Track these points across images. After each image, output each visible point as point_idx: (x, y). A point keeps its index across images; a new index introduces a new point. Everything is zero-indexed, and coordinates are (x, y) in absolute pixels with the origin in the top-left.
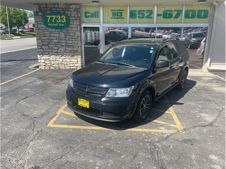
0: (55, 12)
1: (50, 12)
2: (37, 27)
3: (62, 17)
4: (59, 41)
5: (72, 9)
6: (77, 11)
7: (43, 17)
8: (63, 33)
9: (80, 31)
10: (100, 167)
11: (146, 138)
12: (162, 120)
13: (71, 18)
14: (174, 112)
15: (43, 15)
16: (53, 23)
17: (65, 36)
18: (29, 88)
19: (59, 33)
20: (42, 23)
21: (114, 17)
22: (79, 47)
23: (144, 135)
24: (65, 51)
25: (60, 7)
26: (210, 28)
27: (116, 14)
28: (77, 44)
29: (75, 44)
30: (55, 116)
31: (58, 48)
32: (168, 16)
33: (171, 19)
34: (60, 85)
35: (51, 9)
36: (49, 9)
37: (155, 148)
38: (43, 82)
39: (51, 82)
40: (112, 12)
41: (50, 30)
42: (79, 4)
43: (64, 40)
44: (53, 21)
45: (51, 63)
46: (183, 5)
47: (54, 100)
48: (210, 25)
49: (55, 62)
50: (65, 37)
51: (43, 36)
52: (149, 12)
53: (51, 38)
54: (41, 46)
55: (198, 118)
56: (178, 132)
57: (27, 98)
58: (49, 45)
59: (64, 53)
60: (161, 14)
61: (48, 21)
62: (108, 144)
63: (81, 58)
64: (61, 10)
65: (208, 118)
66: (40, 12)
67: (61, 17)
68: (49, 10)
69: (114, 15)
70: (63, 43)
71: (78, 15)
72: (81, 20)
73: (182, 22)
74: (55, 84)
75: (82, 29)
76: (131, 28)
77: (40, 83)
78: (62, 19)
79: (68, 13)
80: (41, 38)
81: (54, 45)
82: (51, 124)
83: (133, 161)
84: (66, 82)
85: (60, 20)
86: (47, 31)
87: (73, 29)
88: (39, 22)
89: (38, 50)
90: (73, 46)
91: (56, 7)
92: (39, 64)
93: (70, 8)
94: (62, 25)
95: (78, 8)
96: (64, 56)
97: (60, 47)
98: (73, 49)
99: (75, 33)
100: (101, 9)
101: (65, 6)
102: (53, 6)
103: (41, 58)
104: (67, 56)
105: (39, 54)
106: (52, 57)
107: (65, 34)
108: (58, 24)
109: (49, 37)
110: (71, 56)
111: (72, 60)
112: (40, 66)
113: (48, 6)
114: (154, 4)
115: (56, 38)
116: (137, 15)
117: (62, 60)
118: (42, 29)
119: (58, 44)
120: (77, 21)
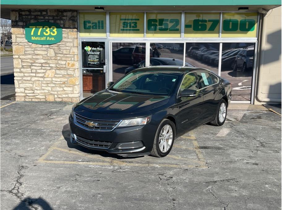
0: (42, 21)
1: (35, 21)
2: (15, 42)
4: (46, 61)
5: (66, 17)
6: (74, 21)
8: (52, 50)
13: (64, 30)
16: (39, 36)
17: (56, 53)
19: (47, 51)
20: (24, 36)
21: (125, 29)
22: (75, 69)
24: (55, 76)
25: (49, 14)
27: (128, 25)
28: (73, 65)
30: (46, 152)
31: (44, 71)
32: (200, 27)
33: (205, 31)
35: (37, 17)
36: (33, 17)
40: (124, 21)
41: (34, 46)
42: (76, 11)
43: (53, 59)
44: (39, 34)
45: (34, 93)
46: (220, 13)
48: (258, 40)
49: (38, 92)
50: (56, 56)
52: (174, 22)
53: (34, 57)
54: (20, 69)
58: (33, 67)
59: (53, 79)
60: (191, 25)
61: (32, 34)
66: (20, 22)
68: (33, 19)
69: (125, 26)
70: (53, 64)
71: (75, 25)
73: (220, 37)
75: (80, 45)
76: (150, 43)
79: (60, 23)
80: (21, 57)
81: (39, 66)
82: (42, 161)
85: (49, 32)
86: (29, 47)
87: (68, 44)
88: (19, 34)
89: (15, 74)
90: (66, 69)
91: (43, 14)
92: (16, 94)
93: (64, 17)
94: (51, 40)
95: (74, 16)
96: (54, 82)
97: (48, 70)
98: (67, 72)
99: (70, 50)
100: (108, 17)
101: (57, 14)
102: (39, 13)
103: (19, 86)
104: (57, 83)
105: (16, 80)
106: (35, 84)
107: (56, 52)
108: (45, 38)
109: (31, 56)
110: (63, 82)
111: (65, 89)
112: (18, 97)
113: (32, 14)
114: (181, 12)
115: (43, 56)
116: (158, 25)
117: (50, 89)
118: (22, 44)
119: (45, 65)
120: (73, 33)
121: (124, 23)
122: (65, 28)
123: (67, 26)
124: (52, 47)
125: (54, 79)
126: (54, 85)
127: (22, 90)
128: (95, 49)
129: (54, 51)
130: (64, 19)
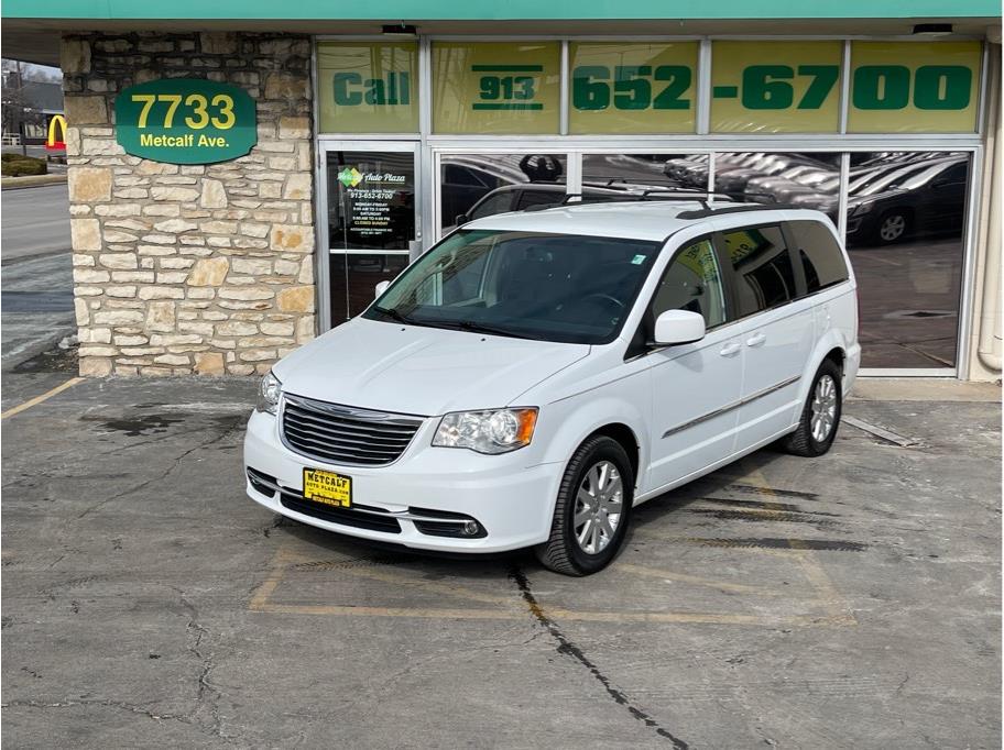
0: (179, 74)
1: (154, 77)
2: (80, 156)
3: (215, 102)
4: (194, 226)
5: (271, 59)
6: (298, 74)
7: (112, 101)
8: (217, 185)
9: (308, 175)
13: (260, 107)
15: (114, 89)
16: (169, 133)
17: (231, 197)
19: (197, 186)
20: (108, 132)
21: (488, 102)
22: (303, 255)
24: (229, 280)
25: (206, 50)
27: (502, 88)
28: (296, 240)
29: (285, 242)
31: (188, 263)
32: (768, 96)
33: (788, 110)
35: (159, 59)
36: (145, 60)
40: (483, 74)
41: (149, 167)
42: (308, 37)
43: (222, 220)
44: (168, 124)
45: (147, 345)
46: (843, 43)
48: (983, 141)
49: (169, 340)
50: (231, 207)
51: (108, 199)
52: (673, 78)
53: (149, 210)
54: (96, 255)
58: (142, 250)
59: (219, 291)
60: (736, 88)
61: (142, 123)
63: (312, 317)
66: (95, 78)
67: (209, 102)
68: (145, 67)
69: (489, 92)
70: (221, 235)
71: (304, 90)
72: (316, 116)
73: (844, 130)
75: (319, 162)
76: (580, 159)
78: (213, 111)
79: (249, 84)
80: (98, 210)
81: (169, 245)
85: (205, 117)
86: (129, 172)
87: (275, 163)
88: (91, 125)
89: (78, 276)
90: (270, 254)
91: (182, 50)
92: (82, 351)
93: (262, 59)
94: (212, 145)
95: (303, 56)
96: (223, 304)
97: (200, 257)
98: (273, 268)
99: (284, 183)
100: (424, 59)
101: (234, 48)
102: (169, 47)
103: (92, 320)
104: (237, 306)
105: (79, 296)
106: (151, 310)
107: (232, 191)
108: (191, 138)
109: (139, 207)
110: (258, 304)
111: (265, 328)
112: (87, 361)
113: (142, 47)
114: (697, 37)
115: (181, 208)
116: (612, 88)
117: (207, 328)
118: (105, 163)
119: (190, 242)
120: (294, 119)
121: (484, 83)
122: (266, 101)
123: (272, 93)
124: (217, 171)
125: (223, 293)
126: (224, 316)
127: (104, 334)
128: (378, 178)
129: (225, 187)
130: (263, 68)
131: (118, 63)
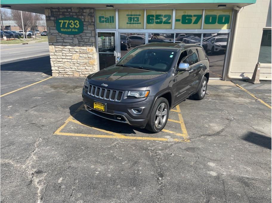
0: (68, 16)
1: (63, 17)
2: (50, 33)
3: (75, 22)
4: (72, 47)
5: (86, 13)
6: (91, 16)
7: (55, 22)
8: (77, 39)
9: (94, 37)
10: (100, 172)
11: (150, 146)
12: (170, 129)
13: (84, 23)
14: (184, 121)
15: (55, 19)
16: (66, 28)
17: (79, 42)
18: (39, 97)
19: (73, 39)
20: (55, 28)
21: (129, 22)
22: (93, 53)
23: (148, 143)
24: (79, 58)
25: (73, 11)
26: (231, 34)
27: (132, 20)
29: (90, 51)
30: (63, 124)
31: (71, 55)
32: (187, 21)
33: (191, 24)
34: (72, 94)
35: (64, 13)
36: (61, 13)
37: (157, 155)
38: (55, 91)
39: (63, 91)
40: (129, 16)
41: (63, 35)
42: (93, 8)
43: (78, 46)
44: (66, 26)
45: (64, 71)
46: (203, 10)
47: (64, 109)
48: (231, 31)
49: (68, 70)
50: (79, 44)
51: (56, 42)
52: (167, 17)
53: (64, 44)
54: (54, 53)
55: (206, 127)
56: (182, 141)
57: (36, 106)
58: (64, 52)
60: (180, 19)
61: (61, 26)
62: (111, 152)
64: (74, 14)
65: (217, 128)
66: (52, 17)
67: (74, 22)
68: (61, 15)
69: (130, 20)
70: (78, 49)
71: (92, 19)
72: (95, 25)
73: (202, 28)
74: (67, 93)
75: (96, 35)
76: (148, 34)
77: (51, 91)
78: (75, 24)
79: (82, 18)
81: (68, 51)
82: (58, 133)
83: (132, 167)
84: (78, 90)
85: (73, 25)
86: (59, 36)
87: (87, 35)
88: (51, 27)
89: (51, 57)
90: (87, 53)
91: (68, 11)
92: (53, 71)
93: (84, 13)
94: (75, 31)
95: (92, 12)
96: (78, 63)
97: (74, 54)
98: (88, 56)
99: (89, 39)
100: (117, 14)
101: (78, 11)
102: (66, 10)
103: (54, 65)
104: (81, 63)
105: (51, 61)
106: (65, 64)
107: (79, 40)
108: (71, 29)
109: (62, 43)
110: (85, 63)
111: (87, 68)
112: (54, 73)
113: (61, 11)
114: (172, 9)
115: (70, 44)
116: (155, 20)
117: (76, 67)
118: (55, 34)
119: (72, 51)
120: (91, 26)
121: (129, 18)
122: (85, 22)
123: (86, 20)
124: (76, 36)
125: (78, 61)
126: (79, 65)
130: (85, 15)
131: (56, 14)
